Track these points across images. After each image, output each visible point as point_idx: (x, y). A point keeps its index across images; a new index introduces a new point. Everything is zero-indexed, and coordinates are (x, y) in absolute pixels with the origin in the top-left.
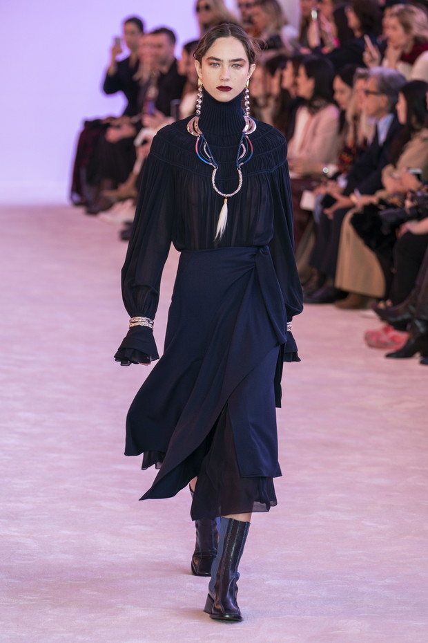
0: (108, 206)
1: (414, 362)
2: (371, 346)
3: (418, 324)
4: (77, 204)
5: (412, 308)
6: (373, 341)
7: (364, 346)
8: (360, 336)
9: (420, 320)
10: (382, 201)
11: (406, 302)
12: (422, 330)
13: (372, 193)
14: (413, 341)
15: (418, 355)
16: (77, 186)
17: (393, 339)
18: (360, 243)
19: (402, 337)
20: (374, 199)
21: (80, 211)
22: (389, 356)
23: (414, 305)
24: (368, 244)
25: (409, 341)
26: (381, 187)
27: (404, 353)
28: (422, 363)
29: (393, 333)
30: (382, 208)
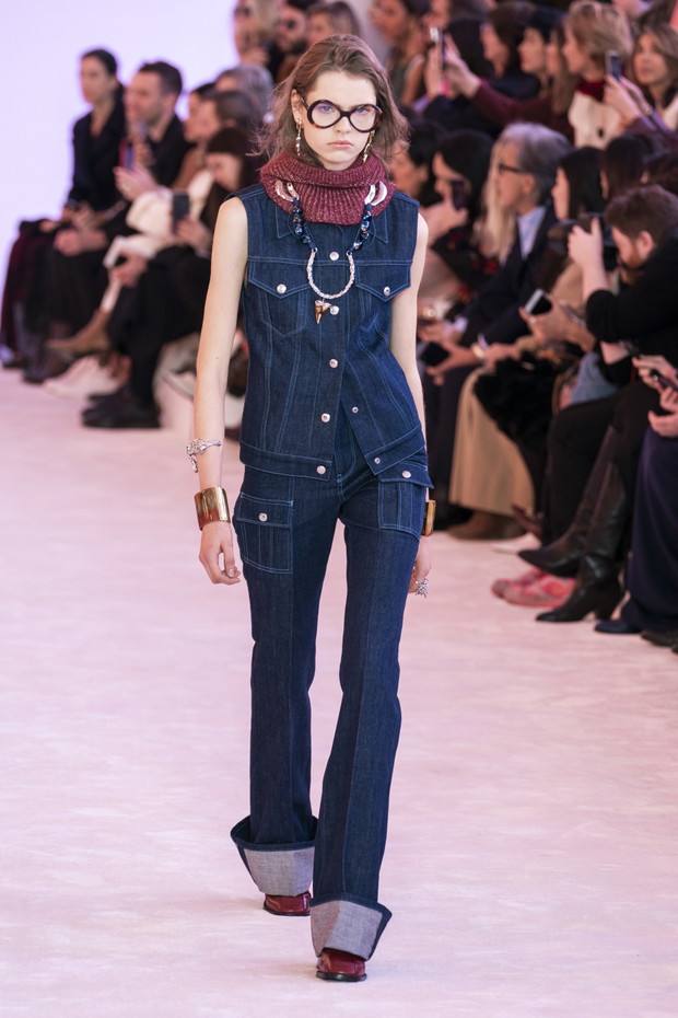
0: (61, 369)
1: (585, 629)
3: (592, 563)
4: (8, 366)
5: (582, 539)
8: (491, 580)
9: (594, 556)
10: (527, 355)
11: (573, 528)
12: (598, 573)
13: (510, 340)
14: (582, 593)
15: (591, 616)
16: (8, 335)
17: (548, 590)
18: (491, 426)
19: (565, 587)
20: (514, 351)
21: (14, 377)
22: (541, 618)
23: (584, 533)
24: (505, 427)
25: (575, 592)
26: (525, 331)
27: (568, 613)
28: (599, 629)
29: (550, 580)
30: (528, 366)
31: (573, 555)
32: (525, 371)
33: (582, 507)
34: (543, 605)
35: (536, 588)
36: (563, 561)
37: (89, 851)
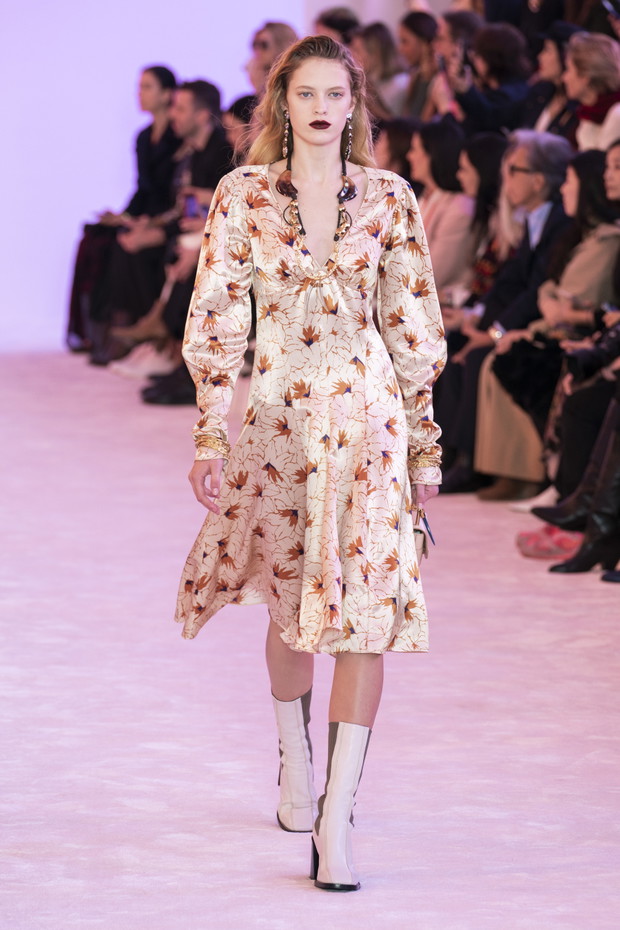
0: (123, 353)
1: (593, 579)
2: (526, 555)
3: (598, 520)
4: (76, 350)
5: (588, 498)
6: (530, 547)
7: (517, 556)
8: (511, 540)
9: (601, 514)
10: (539, 336)
11: (580, 489)
12: (604, 529)
13: (524, 326)
14: (590, 547)
15: (598, 567)
16: (77, 323)
17: (560, 544)
18: (507, 399)
19: (574, 541)
20: (527, 335)
21: (81, 360)
22: (554, 569)
23: (591, 494)
24: (519, 401)
25: (584, 547)
26: (537, 316)
27: (577, 565)
28: (605, 579)
29: (560, 535)
30: (540, 345)
31: (580, 513)
32: (537, 349)
33: (590, 469)
34: (555, 558)
35: (548, 542)
36: (571, 518)
37: (156, 780)
